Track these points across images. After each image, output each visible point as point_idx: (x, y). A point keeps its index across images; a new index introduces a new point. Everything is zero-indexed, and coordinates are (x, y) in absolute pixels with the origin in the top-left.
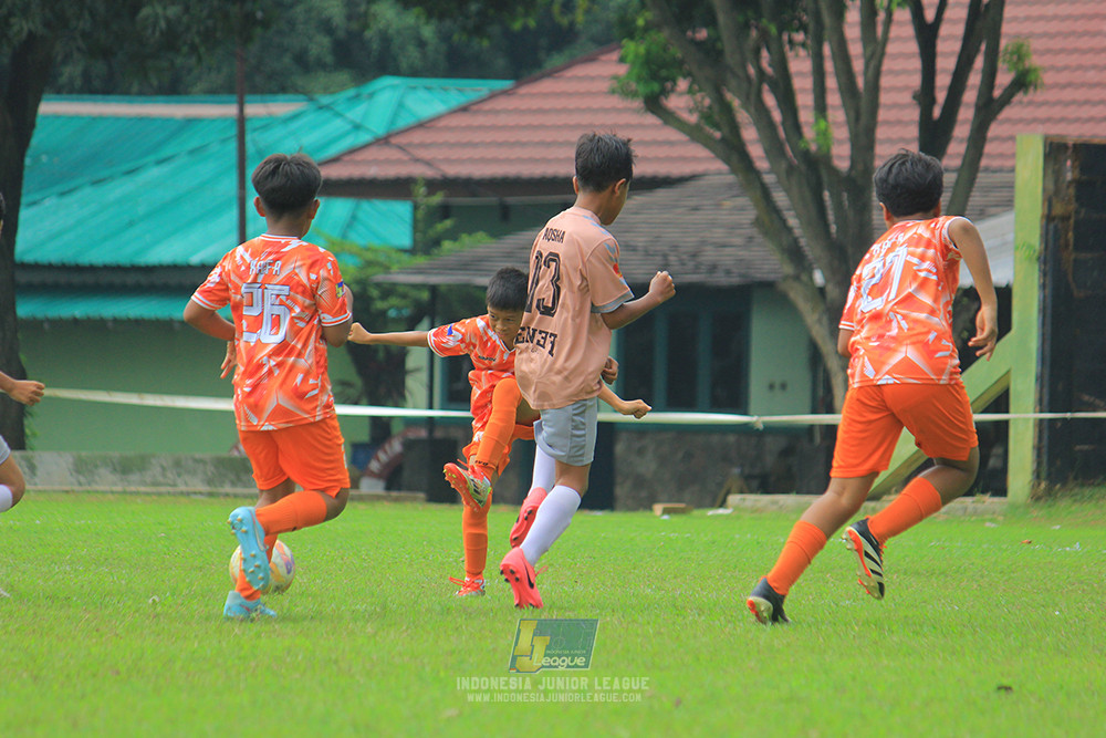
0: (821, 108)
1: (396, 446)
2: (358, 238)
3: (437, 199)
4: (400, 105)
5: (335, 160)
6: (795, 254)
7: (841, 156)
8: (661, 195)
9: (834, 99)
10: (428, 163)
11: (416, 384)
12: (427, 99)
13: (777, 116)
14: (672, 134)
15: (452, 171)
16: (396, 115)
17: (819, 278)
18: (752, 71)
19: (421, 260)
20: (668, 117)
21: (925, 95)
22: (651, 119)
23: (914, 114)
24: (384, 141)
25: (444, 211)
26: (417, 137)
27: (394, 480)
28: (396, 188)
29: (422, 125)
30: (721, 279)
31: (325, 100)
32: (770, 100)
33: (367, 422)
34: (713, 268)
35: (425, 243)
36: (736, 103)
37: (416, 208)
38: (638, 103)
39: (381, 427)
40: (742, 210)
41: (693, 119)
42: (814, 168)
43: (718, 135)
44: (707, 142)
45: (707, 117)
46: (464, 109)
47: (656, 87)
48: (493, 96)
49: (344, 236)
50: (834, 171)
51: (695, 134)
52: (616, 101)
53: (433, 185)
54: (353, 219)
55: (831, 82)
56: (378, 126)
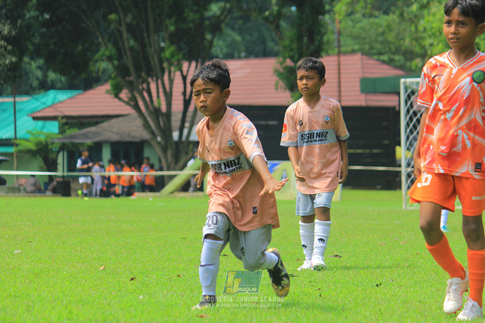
0: (158, 96)
1: (55, 183)
2: (45, 131)
3: (64, 121)
4: (55, 98)
5: (39, 111)
6: (152, 133)
7: (164, 109)
8: (121, 119)
9: (162, 94)
10: (61, 112)
11: (60, 167)
12: (62, 96)
13: (147, 99)
14: (121, 103)
15: (68, 113)
16: (54, 100)
17: (159, 139)
18: (140, 87)
19: (60, 136)
20: (121, 99)
21: (184, 93)
22: (116, 100)
23: (182, 98)
24: (50, 107)
25: (66, 124)
26: (59, 105)
27: (55, 191)
28: (54, 118)
29: (61, 102)
30: (136, 140)
31: (36, 96)
32: (145, 94)
33: (47, 177)
34: (133, 137)
35: (62, 131)
36: (137, 95)
37: (59, 123)
38: (113, 96)
39: (51, 178)
40: (139, 122)
41: (126, 99)
42: (156, 112)
43: (132, 103)
44: (131, 106)
45: (130, 99)
46: (71, 98)
47: (116, 92)
48: (79, 94)
49: (41, 130)
50: (162, 113)
51: (127, 103)
52: (107, 96)
53: (63, 118)
54: (43, 127)
55: (161, 90)
56: (49, 103)
